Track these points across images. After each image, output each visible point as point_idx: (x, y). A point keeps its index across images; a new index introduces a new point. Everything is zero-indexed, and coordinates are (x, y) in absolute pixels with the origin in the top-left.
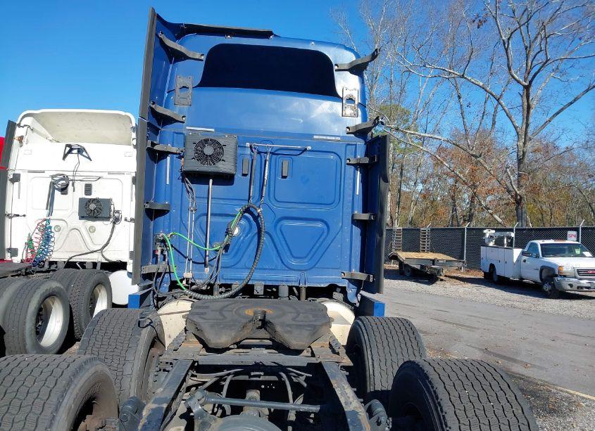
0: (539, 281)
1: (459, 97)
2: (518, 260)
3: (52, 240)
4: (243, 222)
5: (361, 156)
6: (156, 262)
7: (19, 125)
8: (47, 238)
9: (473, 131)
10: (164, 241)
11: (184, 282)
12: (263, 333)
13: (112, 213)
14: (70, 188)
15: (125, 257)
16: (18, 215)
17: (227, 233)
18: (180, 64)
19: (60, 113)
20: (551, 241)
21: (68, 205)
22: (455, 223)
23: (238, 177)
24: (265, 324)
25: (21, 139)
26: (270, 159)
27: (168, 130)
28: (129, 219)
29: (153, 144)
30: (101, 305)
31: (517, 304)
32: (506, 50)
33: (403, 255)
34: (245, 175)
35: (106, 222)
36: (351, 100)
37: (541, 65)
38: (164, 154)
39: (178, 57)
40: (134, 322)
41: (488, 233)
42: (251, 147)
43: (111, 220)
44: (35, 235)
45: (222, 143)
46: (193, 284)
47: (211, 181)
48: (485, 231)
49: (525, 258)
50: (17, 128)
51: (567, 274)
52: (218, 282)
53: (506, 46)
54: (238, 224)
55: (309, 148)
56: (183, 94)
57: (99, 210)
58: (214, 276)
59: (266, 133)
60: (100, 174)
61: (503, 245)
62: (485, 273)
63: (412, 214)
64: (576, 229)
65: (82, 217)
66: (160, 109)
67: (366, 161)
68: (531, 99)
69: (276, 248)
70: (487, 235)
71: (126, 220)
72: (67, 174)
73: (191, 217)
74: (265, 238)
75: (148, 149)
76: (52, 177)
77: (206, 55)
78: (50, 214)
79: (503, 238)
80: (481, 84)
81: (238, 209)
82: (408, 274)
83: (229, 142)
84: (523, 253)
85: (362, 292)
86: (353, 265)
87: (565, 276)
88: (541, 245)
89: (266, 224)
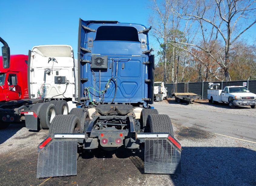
0: (228, 102)
1: (202, 27)
2: (221, 95)
3: (46, 91)
4: (110, 83)
5: (147, 61)
6: (85, 97)
7: (32, 51)
8: (44, 91)
9: (208, 41)
10: (87, 90)
11: (93, 102)
12: (115, 112)
13: (66, 81)
14: (51, 73)
15: (71, 97)
16: (34, 83)
17: (106, 87)
18: (89, 33)
19: (46, 47)
20: (234, 87)
21: (51, 79)
22: (200, 80)
23: (108, 69)
24: (116, 110)
25: (33, 56)
26: (118, 63)
27: (86, 55)
28: (72, 83)
29: (82, 60)
30: (65, 113)
31: (217, 111)
32: (219, 7)
33: (176, 94)
34: (110, 68)
35: (64, 84)
36: (144, 43)
37: (234, 13)
38: (85, 63)
39: (88, 31)
40: (82, 111)
41: (210, 84)
42: (112, 59)
43: (66, 83)
44: (41, 90)
45: (103, 59)
46: (96, 103)
47: (100, 71)
48: (209, 83)
49: (223, 93)
50: (32, 52)
51: (238, 99)
52: (104, 102)
53: (219, 6)
54: (109, 84)
55: (130, 59)
56: (90, 43)
57: (61, 80)
58: (102, 100)
59: (117, 55)
60: (61, 68)
61: (216, 88)
62: (209, 100)
63: (183, 77)
64: (246, 81)
65: (56, 83)
66: (83, 49)
67: (149, 63)
68: (230, 27)
69: (121, 91)
70: (210, 85)
71: (71, 83)
72: (50, 68)
73: (94, 82)
74: (117, 88)
75: (81, 62)
76: (45, 69)
77: (97, 30)
78: (45, 82)
79: (216, 86)
80: (210, 21)
81: (109, 80)
82: (179, 102)
83: (105, 58)
84: (222, 92)
85: (148, 104)
86: (145, 96)
87: (237, 100)
88: (229, 88)
89: (118, 84)
